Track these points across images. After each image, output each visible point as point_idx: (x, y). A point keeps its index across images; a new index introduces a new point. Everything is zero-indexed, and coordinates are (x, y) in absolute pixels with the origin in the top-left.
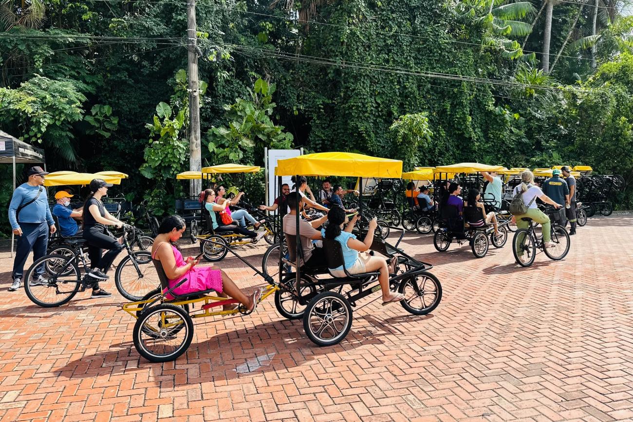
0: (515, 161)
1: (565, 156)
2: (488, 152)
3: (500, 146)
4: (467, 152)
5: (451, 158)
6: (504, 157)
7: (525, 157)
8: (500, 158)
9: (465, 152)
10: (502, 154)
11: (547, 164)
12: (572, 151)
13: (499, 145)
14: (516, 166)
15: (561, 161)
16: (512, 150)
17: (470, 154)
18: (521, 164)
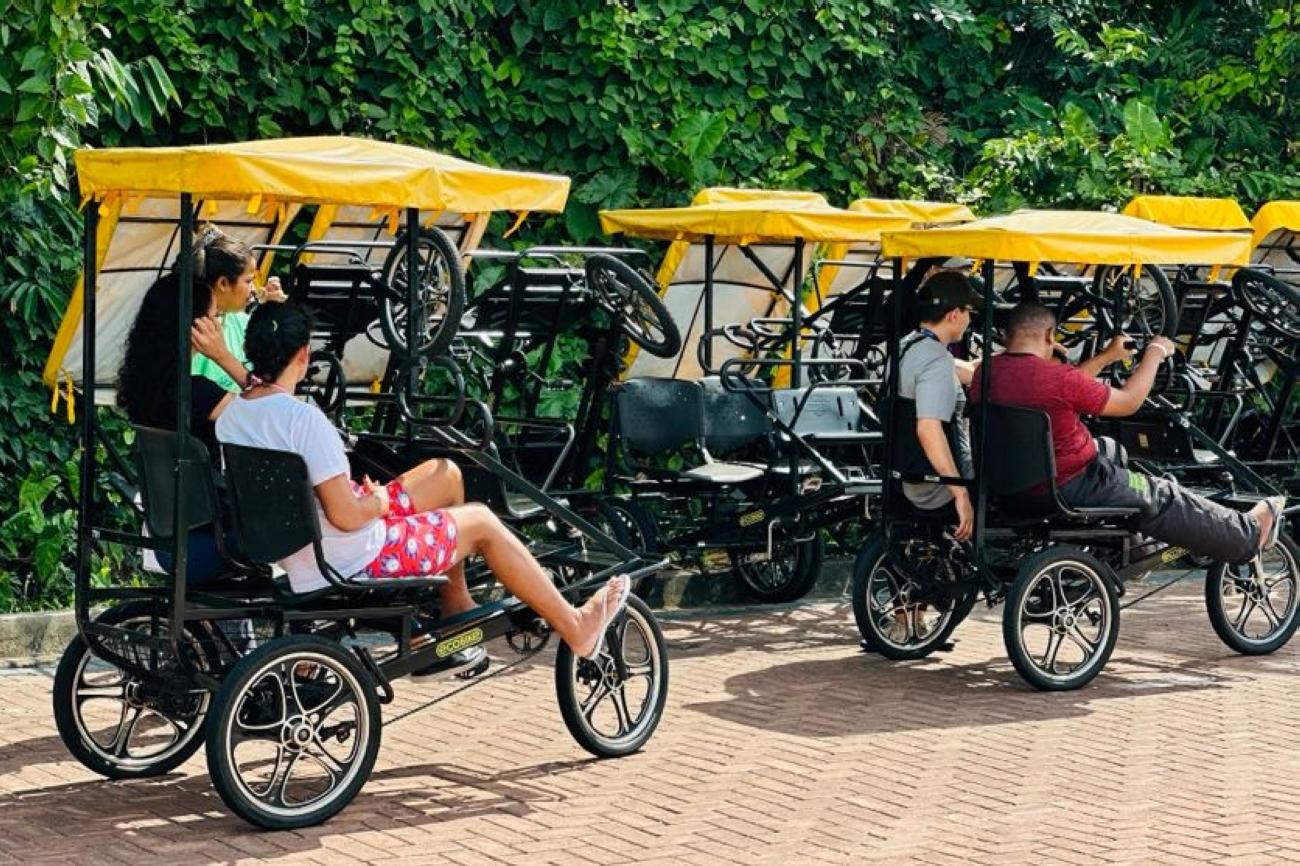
0: (886, 159)
1: (1199, 132)
2: (703, 81)
3: (787, 44)
4: (562, 74)
5: (452, 109)
6: (813, 123)
7: (945, 135)
8: (785, 129)
9: (548, 72)
10: (795, 107)
11: (1085, 186)
12: (1241, 103)
13: (777, 34)
14: (889, 192)
15: (1176, 167)
16: (864, 73)
17: (586, 89)
18: (920, 180)
